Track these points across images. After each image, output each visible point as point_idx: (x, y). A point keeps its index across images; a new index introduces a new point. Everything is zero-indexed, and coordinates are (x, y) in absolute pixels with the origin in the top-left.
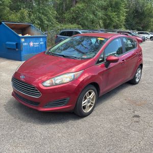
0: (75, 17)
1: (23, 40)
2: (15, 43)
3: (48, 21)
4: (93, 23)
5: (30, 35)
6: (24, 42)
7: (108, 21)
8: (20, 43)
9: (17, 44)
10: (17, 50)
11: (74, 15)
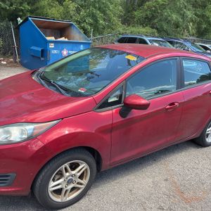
0: (150, 16)
1: (52, 46)
2: (40, 49)
3: (104, 20)
4: (177, 27)
5: (66, 40)
6: (53, 49)
7: (204, 26)
8: (47, 50)
9: (42, 51)
10: (42, 59)
11: (148, 13)
